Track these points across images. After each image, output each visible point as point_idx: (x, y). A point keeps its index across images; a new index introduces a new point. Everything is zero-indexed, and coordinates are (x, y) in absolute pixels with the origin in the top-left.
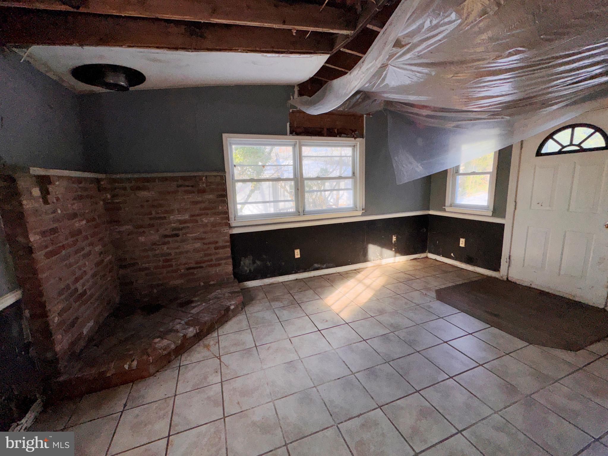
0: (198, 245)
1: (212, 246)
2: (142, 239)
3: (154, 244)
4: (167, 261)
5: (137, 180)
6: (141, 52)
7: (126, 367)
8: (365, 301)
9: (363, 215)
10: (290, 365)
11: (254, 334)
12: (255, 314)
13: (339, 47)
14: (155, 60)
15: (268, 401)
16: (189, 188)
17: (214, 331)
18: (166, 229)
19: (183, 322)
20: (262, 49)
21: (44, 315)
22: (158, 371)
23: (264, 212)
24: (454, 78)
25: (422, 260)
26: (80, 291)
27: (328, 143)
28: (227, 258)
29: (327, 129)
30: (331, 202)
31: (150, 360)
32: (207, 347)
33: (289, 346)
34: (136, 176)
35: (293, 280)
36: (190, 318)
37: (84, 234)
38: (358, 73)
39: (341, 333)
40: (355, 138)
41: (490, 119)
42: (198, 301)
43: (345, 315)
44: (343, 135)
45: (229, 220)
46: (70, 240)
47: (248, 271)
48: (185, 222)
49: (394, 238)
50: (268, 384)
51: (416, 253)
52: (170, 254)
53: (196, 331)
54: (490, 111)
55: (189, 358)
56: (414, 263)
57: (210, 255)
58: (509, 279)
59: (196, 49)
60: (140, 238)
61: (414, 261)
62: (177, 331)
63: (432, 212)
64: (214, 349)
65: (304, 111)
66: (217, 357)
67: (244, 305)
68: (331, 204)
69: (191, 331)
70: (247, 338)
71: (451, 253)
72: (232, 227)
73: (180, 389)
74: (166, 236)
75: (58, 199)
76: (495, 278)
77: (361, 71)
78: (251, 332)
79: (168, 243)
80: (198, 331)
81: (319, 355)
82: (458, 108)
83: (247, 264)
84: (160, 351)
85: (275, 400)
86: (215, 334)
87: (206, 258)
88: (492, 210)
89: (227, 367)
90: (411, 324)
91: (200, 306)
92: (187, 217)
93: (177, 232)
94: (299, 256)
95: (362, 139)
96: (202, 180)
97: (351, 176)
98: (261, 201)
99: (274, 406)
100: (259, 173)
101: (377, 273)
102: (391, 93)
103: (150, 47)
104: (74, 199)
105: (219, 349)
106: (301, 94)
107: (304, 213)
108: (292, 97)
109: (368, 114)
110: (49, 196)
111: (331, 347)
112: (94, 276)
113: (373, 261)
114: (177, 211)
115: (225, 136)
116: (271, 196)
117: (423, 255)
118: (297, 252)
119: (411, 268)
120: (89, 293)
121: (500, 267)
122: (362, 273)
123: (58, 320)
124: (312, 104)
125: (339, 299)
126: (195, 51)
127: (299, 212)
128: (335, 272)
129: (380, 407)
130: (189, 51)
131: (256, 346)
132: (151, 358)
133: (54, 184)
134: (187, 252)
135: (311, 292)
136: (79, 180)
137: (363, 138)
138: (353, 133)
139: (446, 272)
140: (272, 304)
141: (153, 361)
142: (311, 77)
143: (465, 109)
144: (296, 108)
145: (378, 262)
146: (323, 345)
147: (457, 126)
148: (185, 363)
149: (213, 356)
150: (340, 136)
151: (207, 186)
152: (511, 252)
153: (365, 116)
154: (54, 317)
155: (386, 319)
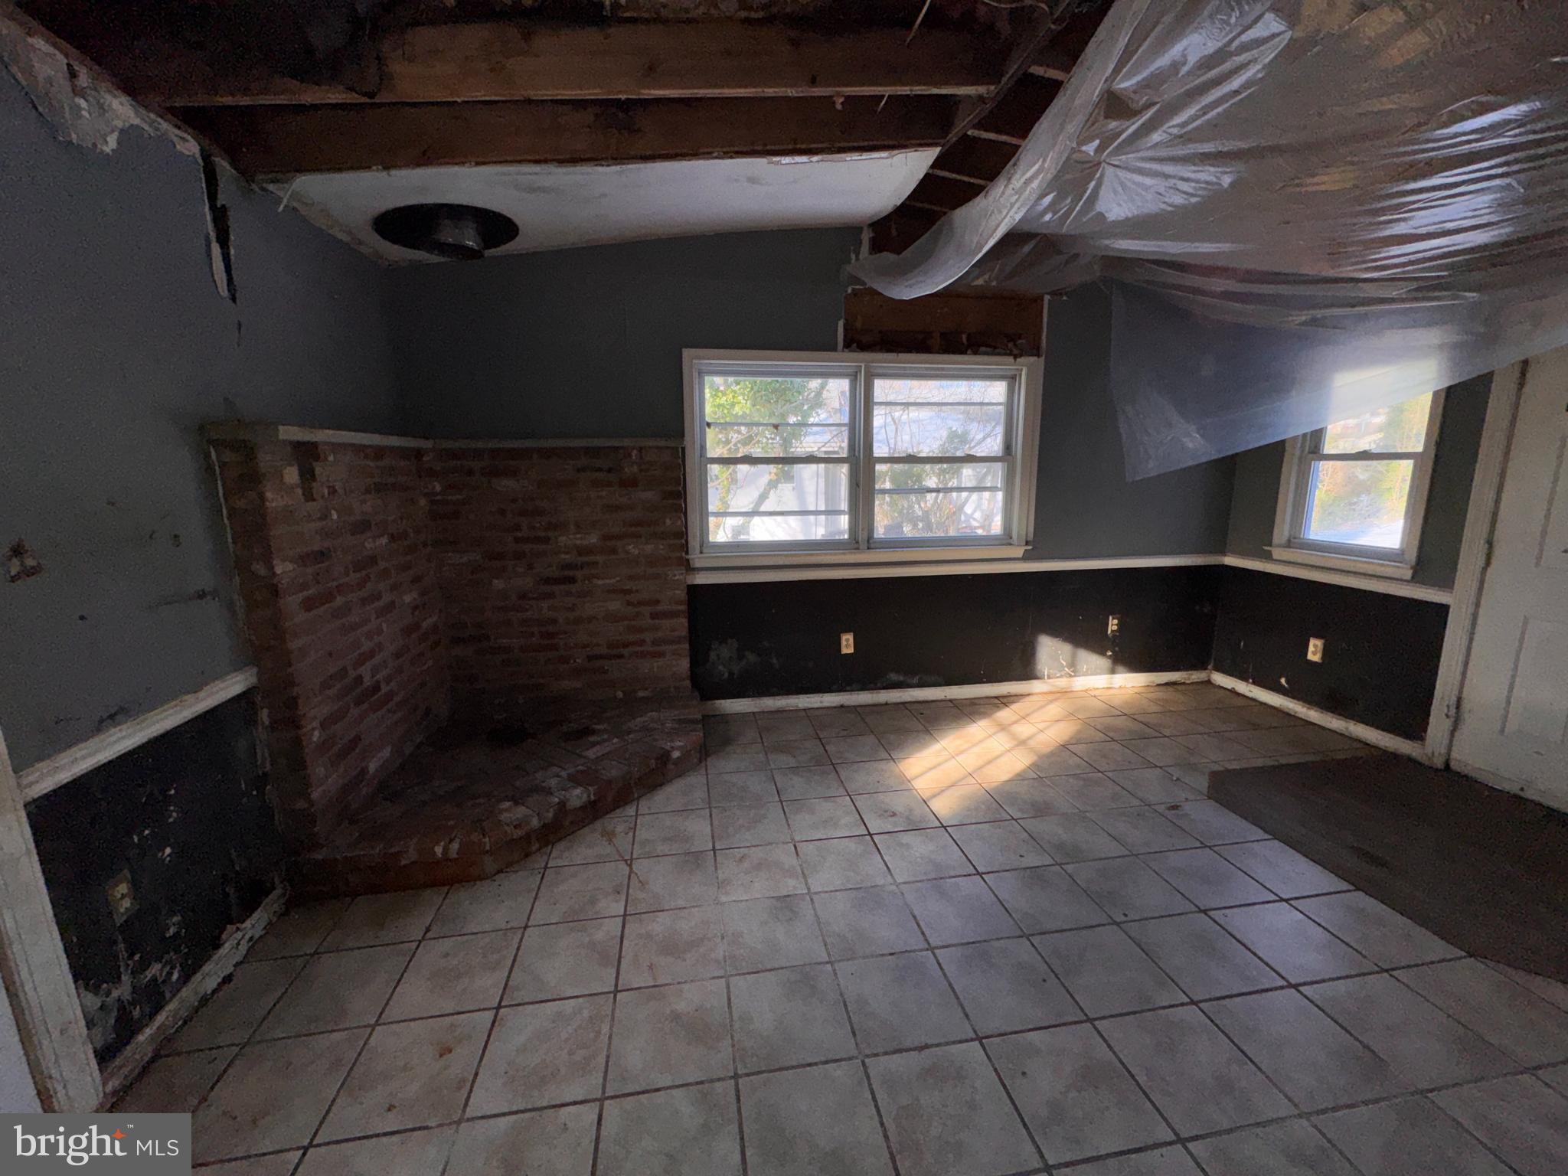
0: (615, 605)
1: (646, 610)
2: (498, 584)
3: (523, 596)
4: (551, 635)
5: (495, 453)
6: (504, 174)
7: (439, 850)
8: (1005, 777)
9: (1027, 557)
10: (785, 905)
11: (716, 823)
12: (727, 777)
13: (964, 125)
14: (532, 190)
15: (716, 975)
16: (601, 475)
17: (631, 802)
18: (550, 566)
19: (564, 774)
20: (768, 147)
21: (294, 723)
22: (500, 871)
23: (800, 537)
24: (1290, 190)
25: (1191, 687)
26: (368, 682)
27: (943, 369)
28: (678, 640)
29: (942, 334)
30: (974, 519)
31: (485, 843)
32: (609, 836)
33: (789, 860)
34: (492, 444)
35: (835, 707)
36: (580, 768)
37: (382, 564)
38: (1003, 193)
39: (920, 847)
40: (1015, 357)
41: (1416, 299)
42: (605, 731)
43: (944, 807)
44: (983, 349)
45: (687, 553)
46: (354, 577)
47: (726, 675)
48: (588, 551)
49: (1113, 625)
50: (723, 938)
51: (1178, 670)
52: (554, 621)
53: (589, 796)
54: (1415, 279)
55: (566, 854)
56: (1168, 694)
57: (641, 630)
58: (1454, 765)
59: (620, 157)
60: (495, 581)
61: (1170, 689)
62: (549, 792)
63: (1230, 560)
64: (622, 842)
65: (880, 290)
66: (626, 861)
67: (704, 752)
68: (975, 524)
69: (577, 796)
70: (699, 828)
71: (1280, 677)
72: (694, 569)
73: (537, 917)
74: (548, 581)
75: (333, 491)
76: (1410, 759)
77: (1011, 186)
78: (711, 815)
79: (551, 596)
80: (592, 797)
81: (854, 892)
82: (1307, 270)
83: (724, 657)
84: (506, 828)
85: (732, 975)
86: (631, 810)
87: (632, 638)
88: (1413, 563)
89: (643, 885)
90: (1116, 850)
91: (606, 744)
92: (595, 540)
93: (571, 573)
94: (851, 650)
95: (1036, 358)
96: (630, 455)
97: (1000, 454)
98: (796, 509)
99: (728, 987)
100: (786, 443)
101: (1055, 710)
102: (1116, 236)
103: (520, 162)
104: (368, 491)
105: (633, 844)
106: (877, 247)
107: (871, 543)
108: (853, 256)
109: (1053, 294)
110: (314, 484)
111: (889, 877)
112: (397, 655)
113: (1049, 678)
114: (572, 527)
115: (687, 353)
116: (822, 498)
117: (1197, 676)
118: (847, 640)
119: (1155, 708)
120: (384, 689)
121: (1425, 731)
122: (1014, 707)
123: (320, 737)
124: (902, 272)
125: (939, 765)
126: (616, 165)
127: (857, 542)
128: (942, 697)
129: (980, 1039)
130: (603, 166)
131: (714, 850)
132: (487, 839)
133: (326, 459)
134: (590, 619)
135: (870, 740)
136: (379, 452)
137: (1039, 356)
138: (1010, 345)
139: (1256, 727)
140: (771, 757)
141: (491, 847)
142: (899, 203)
143: (1331, 273)
144: (864, 283)
145: (1062, 683)
146: (872, 868)
147: (1314, 322)
148: (560, 863)
149: (617, 857)
150: (975, 353)
151: (641, 471)
152: (1465, 689)
153: (1047, 298)
154: (314, 729)
155: (1050, 828)
